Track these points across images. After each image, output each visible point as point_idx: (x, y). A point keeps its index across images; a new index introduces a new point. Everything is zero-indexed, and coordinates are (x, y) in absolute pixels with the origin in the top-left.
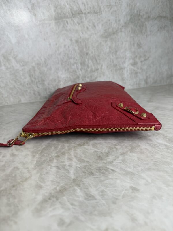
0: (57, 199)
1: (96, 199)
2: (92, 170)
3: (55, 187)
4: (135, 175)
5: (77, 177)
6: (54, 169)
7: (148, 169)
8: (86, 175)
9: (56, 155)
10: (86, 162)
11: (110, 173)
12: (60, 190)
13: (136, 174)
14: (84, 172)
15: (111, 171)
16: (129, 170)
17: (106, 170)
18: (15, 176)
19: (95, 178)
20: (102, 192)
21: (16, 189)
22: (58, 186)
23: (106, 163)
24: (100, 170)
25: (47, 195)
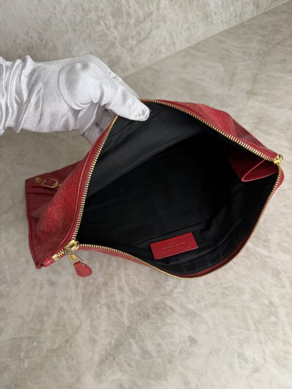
0: (114, 359)
1: (152, 357)
2: (148, 309)
3: (109, 340)
4: (197, 316)
5: (131, 324)
6: (105, 310)
7: (214, 305)
8: (141, 319)
9: (103, 280)
10: (140, 294)
11: (168, 315)
12: (116, 345)
13: (197, 314)
14: (139, 314)
15: (170, 311)
16: (191, 306)
17: (164, 309)
18: (64, 323)
19: (150, 323)
20: (158, 347)
21: (71, 346)
22: (112, 338)
23: (164, 295)
24: (157, 309)
25: (103, 352)
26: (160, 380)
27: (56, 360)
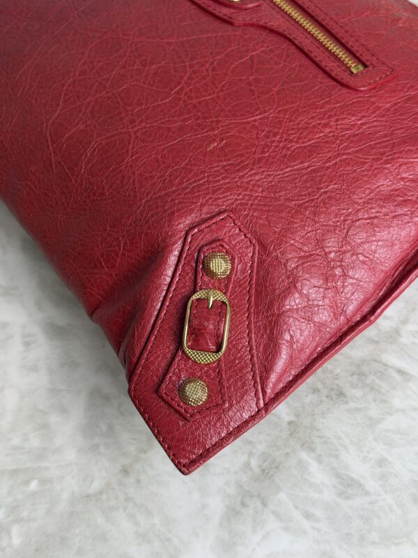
0: (264, 504)
1: (367, 493)
2: (337, 377)
3: (244, 458)
5: (297, 416)
8: (321, 401)
11: (394, 388)
12: (263, 471)
15: (398, 378)
17: (382, 375)
19: (350, 411)
20: (380, 466)
21: (138, 481)
22: (251, 454)
23: (377, 342)
24: (362, 375)
25: (232, 490)
26: (397, 544)
27: (100, 520)
